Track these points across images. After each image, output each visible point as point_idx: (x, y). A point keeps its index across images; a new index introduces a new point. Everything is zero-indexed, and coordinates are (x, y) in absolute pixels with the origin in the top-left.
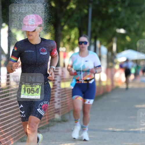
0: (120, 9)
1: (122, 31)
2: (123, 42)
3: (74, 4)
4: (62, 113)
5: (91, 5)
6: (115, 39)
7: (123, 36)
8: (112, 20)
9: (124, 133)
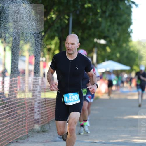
0: (100, 19)
1: (103, 42)
2: (103, 53)
3: (54, 13)
4: (41, 124)
5: (71, 15)
6: (95, 50)
7: (104, 46)
8: (93, 30)
9: (104, 144)
